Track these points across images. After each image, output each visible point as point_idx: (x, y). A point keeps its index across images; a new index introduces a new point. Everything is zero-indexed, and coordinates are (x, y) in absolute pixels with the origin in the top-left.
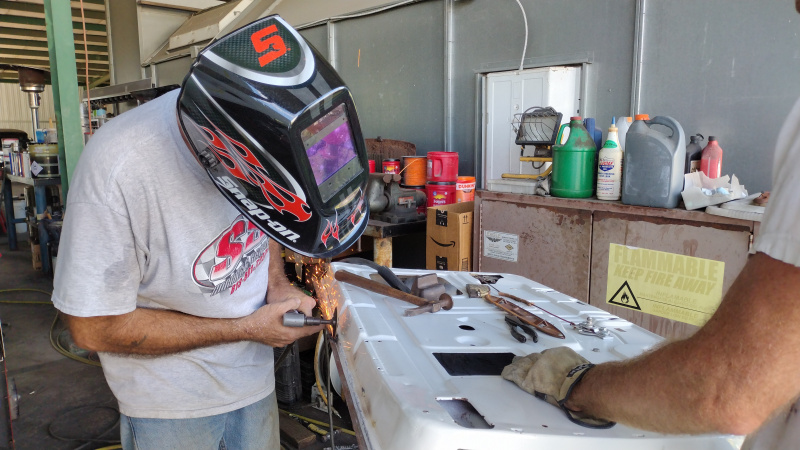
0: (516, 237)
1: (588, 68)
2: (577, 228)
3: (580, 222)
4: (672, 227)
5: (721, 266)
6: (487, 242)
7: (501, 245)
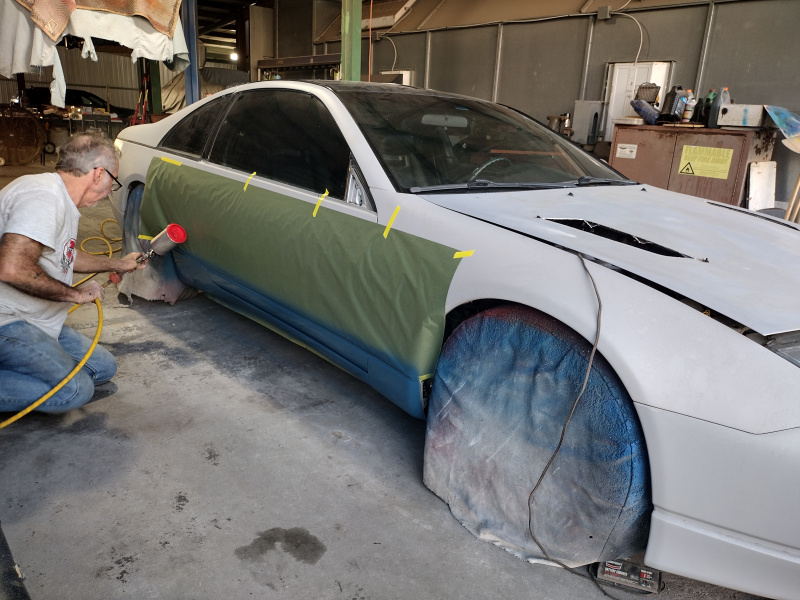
0: (636, 146)
1: (674, 64)
2: (669, 139)
3: (671, 136)
4: (713, 136)
5: (732, 151)
6: (619, 150)
7: (627, 151)
